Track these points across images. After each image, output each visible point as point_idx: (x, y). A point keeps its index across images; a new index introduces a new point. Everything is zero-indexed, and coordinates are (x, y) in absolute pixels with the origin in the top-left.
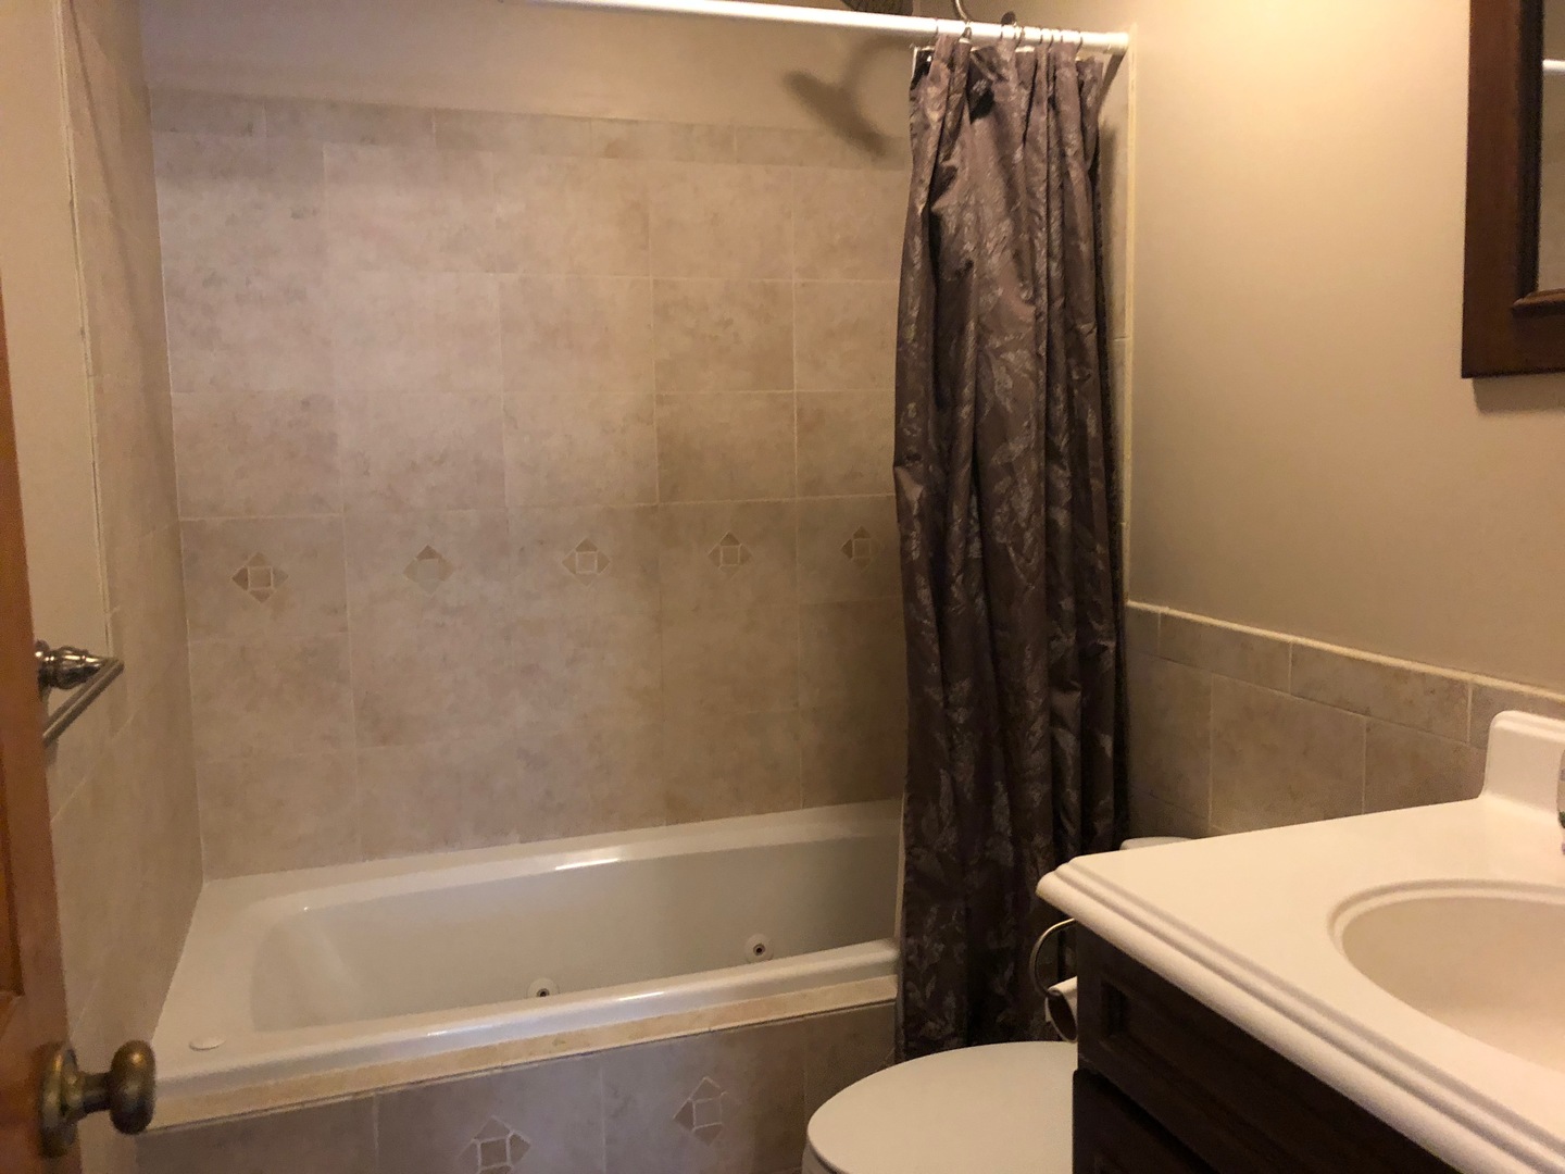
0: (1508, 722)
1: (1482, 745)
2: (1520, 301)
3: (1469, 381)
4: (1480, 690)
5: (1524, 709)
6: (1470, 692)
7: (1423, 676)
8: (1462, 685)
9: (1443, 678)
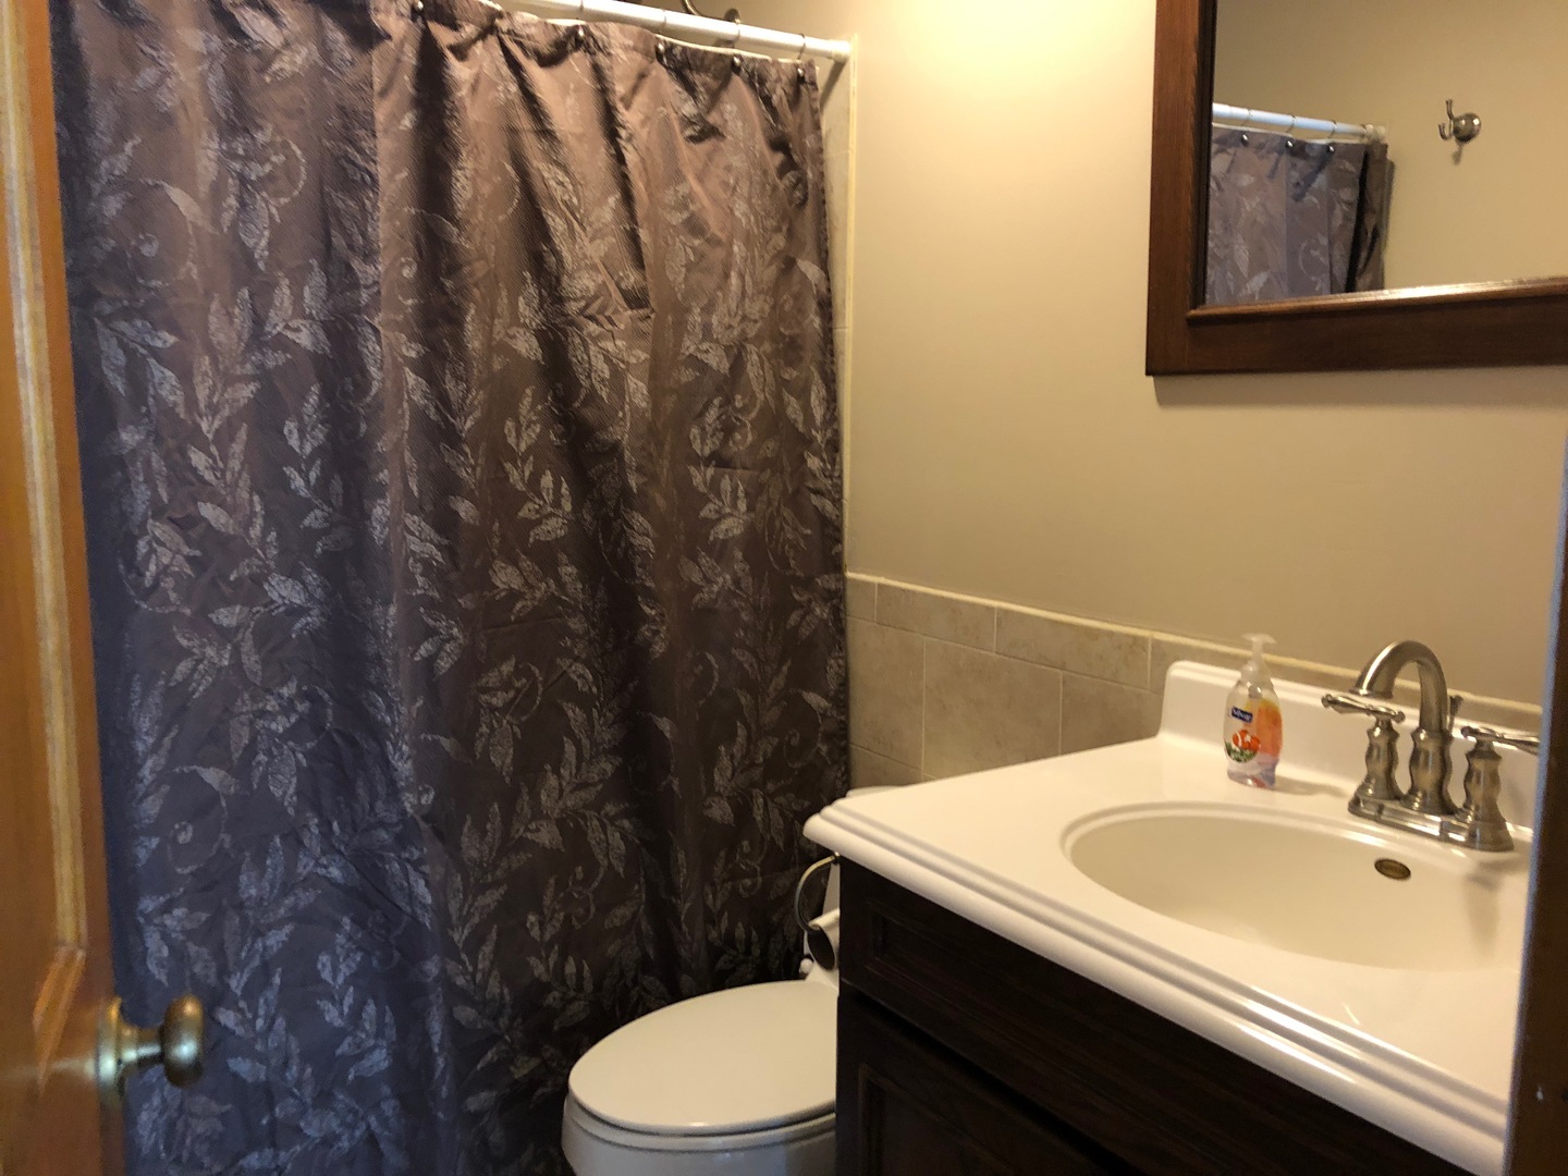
0: (1181, 670)
1: (1159, 689)
2: (1193, 312)
3: (1151, 379)
4: (1157, 644)
5: (1193, 659)
6: (1150, 645)
7: (1111, 634)
8: (1144, 640)
9: (1128, 636)
